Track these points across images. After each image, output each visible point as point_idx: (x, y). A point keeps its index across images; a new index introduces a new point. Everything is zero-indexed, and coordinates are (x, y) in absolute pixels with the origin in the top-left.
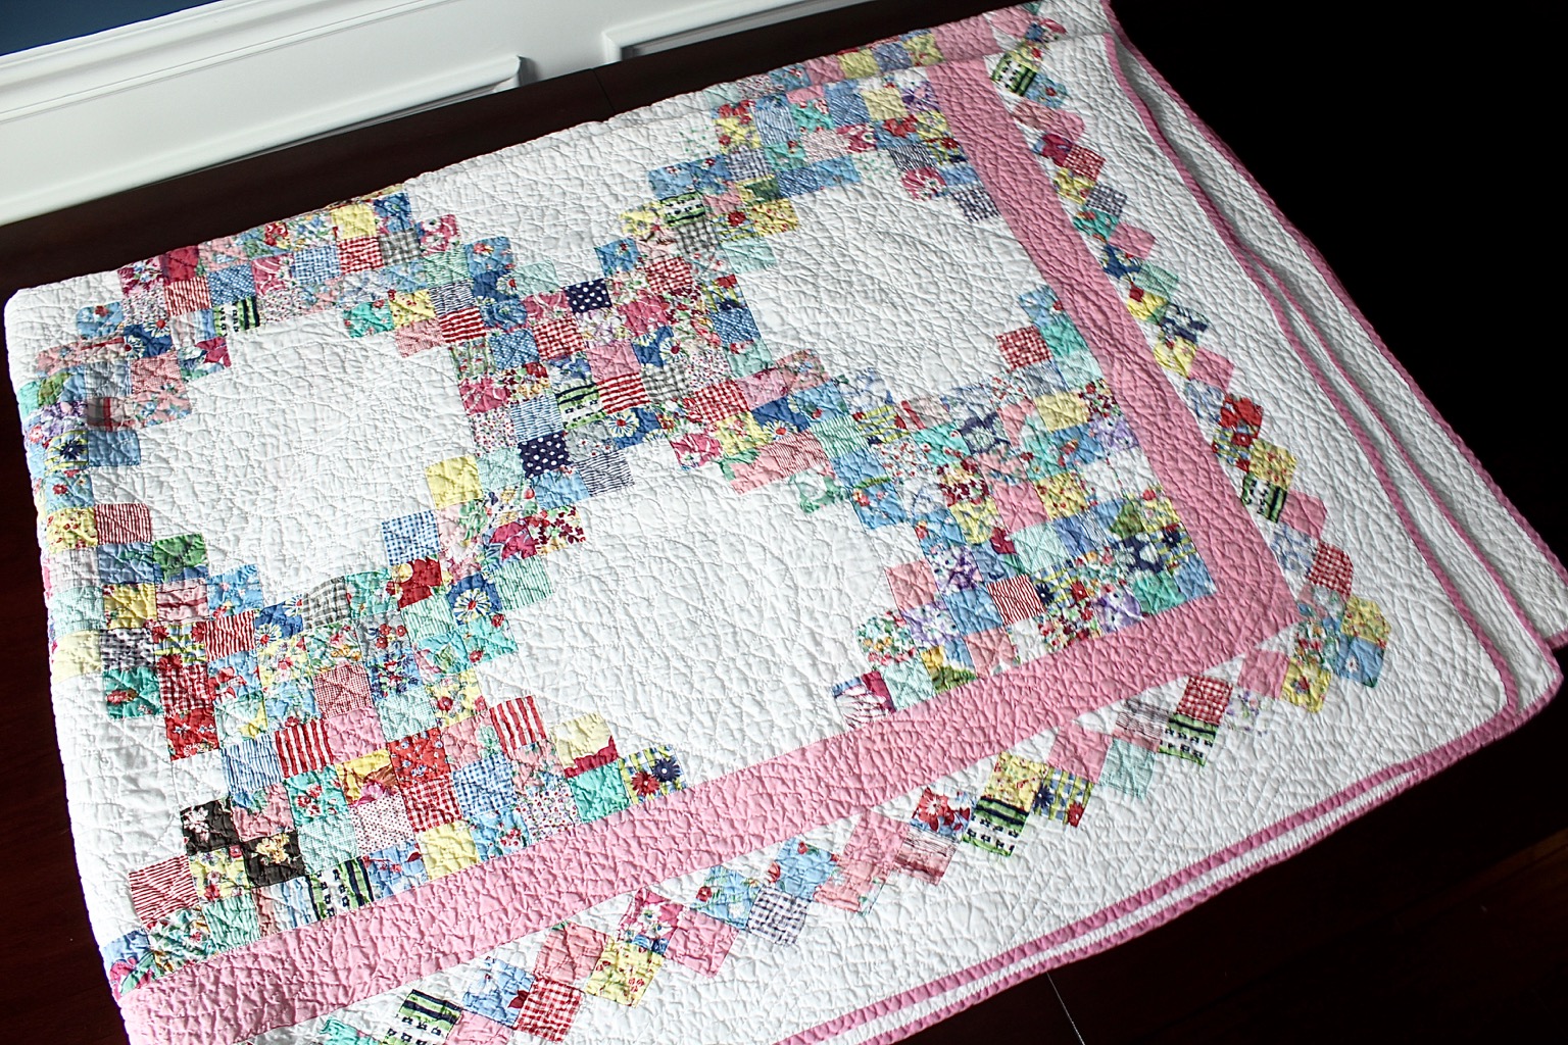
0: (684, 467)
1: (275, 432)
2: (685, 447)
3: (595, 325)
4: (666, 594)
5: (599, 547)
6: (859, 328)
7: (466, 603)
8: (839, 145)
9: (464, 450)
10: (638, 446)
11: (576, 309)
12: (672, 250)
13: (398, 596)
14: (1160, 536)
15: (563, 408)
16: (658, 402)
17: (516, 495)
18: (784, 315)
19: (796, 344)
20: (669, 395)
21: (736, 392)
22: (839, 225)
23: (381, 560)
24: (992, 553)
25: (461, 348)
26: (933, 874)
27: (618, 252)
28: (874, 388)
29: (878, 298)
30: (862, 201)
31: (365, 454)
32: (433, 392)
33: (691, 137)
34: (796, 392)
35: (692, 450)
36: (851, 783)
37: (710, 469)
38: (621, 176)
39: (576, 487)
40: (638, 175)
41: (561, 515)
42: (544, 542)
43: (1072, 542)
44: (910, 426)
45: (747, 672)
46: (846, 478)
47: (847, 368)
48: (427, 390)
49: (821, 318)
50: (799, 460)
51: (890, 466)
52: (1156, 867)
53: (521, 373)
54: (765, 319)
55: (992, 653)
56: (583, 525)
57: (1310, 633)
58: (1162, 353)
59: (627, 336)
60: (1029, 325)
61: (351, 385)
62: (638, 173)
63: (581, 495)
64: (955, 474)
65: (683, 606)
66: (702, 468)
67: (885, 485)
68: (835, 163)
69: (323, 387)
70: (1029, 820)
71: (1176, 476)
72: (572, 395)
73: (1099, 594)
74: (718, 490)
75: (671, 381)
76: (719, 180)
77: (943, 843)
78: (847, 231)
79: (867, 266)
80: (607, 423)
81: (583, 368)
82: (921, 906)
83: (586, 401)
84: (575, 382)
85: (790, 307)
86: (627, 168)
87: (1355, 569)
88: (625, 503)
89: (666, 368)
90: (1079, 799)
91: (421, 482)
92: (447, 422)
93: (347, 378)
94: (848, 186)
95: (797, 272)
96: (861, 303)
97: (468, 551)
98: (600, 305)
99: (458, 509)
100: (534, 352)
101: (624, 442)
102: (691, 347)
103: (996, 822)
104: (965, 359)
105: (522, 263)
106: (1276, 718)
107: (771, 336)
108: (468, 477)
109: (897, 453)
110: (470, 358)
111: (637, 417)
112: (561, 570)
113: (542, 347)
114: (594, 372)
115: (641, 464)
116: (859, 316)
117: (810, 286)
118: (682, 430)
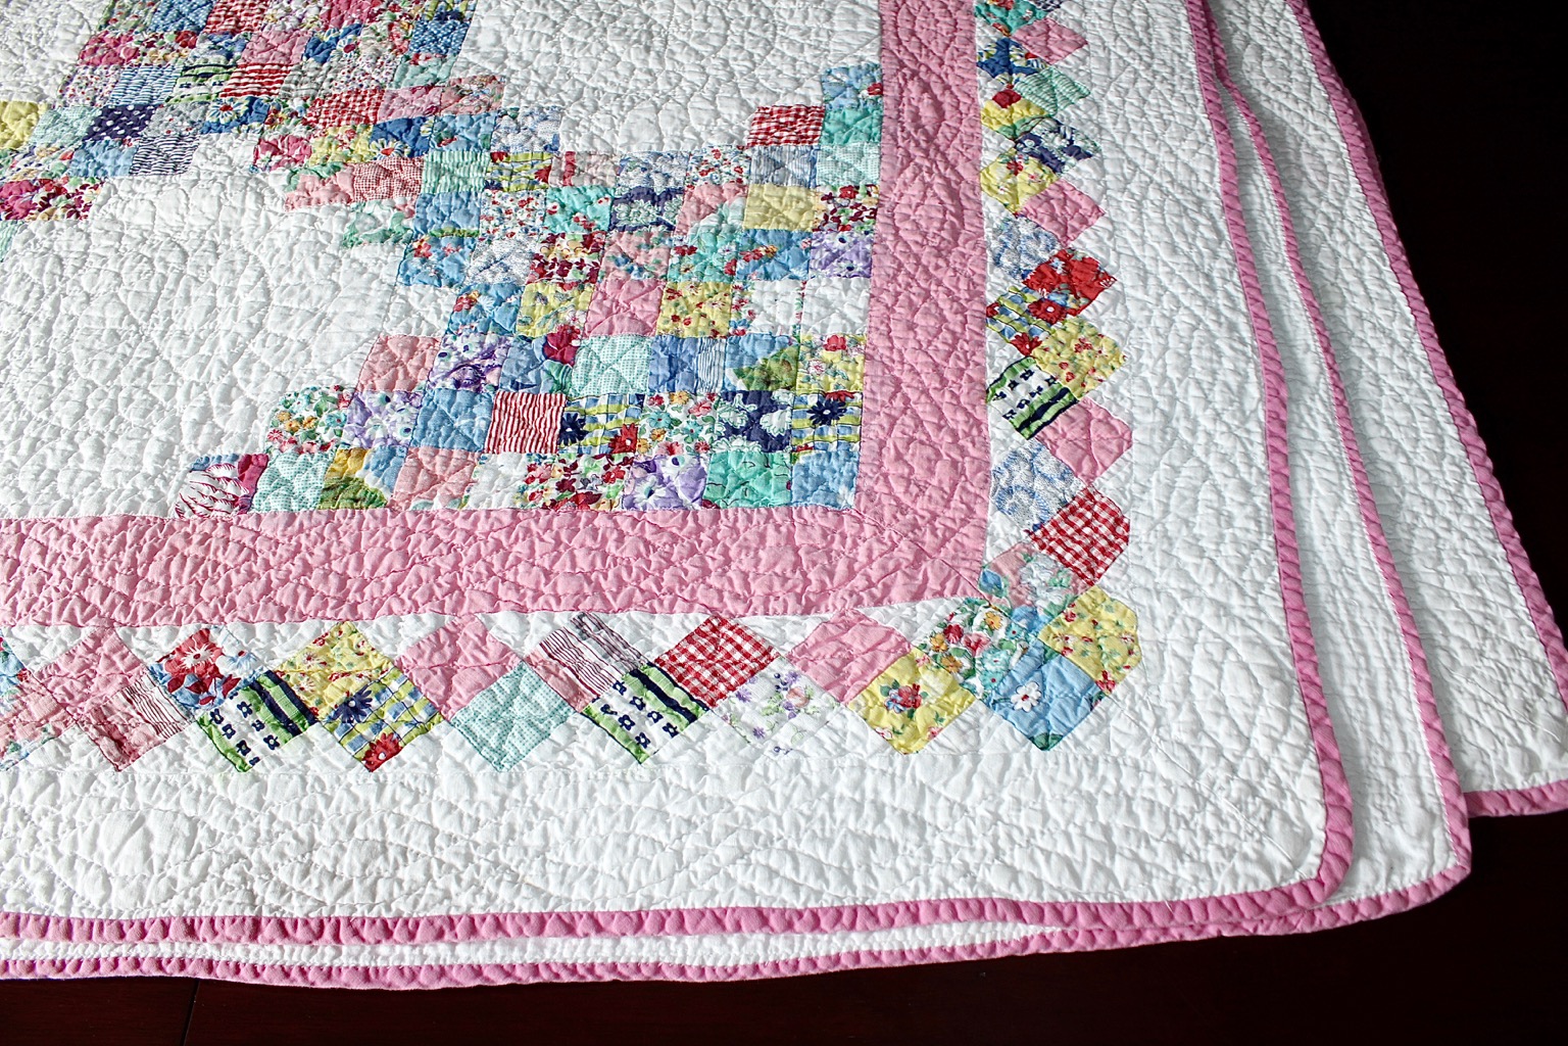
0: (254, 167)
2: (272, 147)
3: (288, 9)
4: (115, 295)
5: (92, 229)
6: (584, 66)
9: (42, 97)
14: (812, 401)
15: (181, 82)
16: (286, 97)
17: (54, 154)
18: (504, 35)
19: (491, 67)
20: (303, 93)
21: (375, 102)
24: (538, 354)
26: (124, 751)
28: (543, 128)
29: (635, 39)
34: (444, 115)
35: (276, 152)
36: (120, 584)
37: (278, 176)
39: (122, 161)
41: (84, 187)
42: (42, 209)
43: (664, 372)
44: (555, 180)
45: (120, 409)
46: (423, 220)
47: (530, 102)
49: (545, 47)
50: (383, 187)
51: (489, 219)
52: (454, 888)
53: (169, 38)
54: (479, 37)
55: (434, 480)
56: (96, 202)
57: (977, 621)
58: (998, 174)
59: (314, 27)
60: (818, 103)
63: (120, 171)
64: (569, 247)
65: (119, 313)
66: (271, 173)
67: (467, 240)
70: (312, 732)
71: (898, 330)
72: (201, 70)
73: (655, 451)
74: (267, 200)
75: (318, 80)
77: (171, 712)
80: (213, 105)
81: (237, 48)
82: (77, 793)
83: (209, 82)
84: (217, 59)
85: (518, 28)
87: (1130, 549)
89: (326, 65)
90: (403, 730)
96: (609, 40)
100: (201, 23)
101: (214, 128)
102: (366, 51)
103: (264, 714)
104: (693, 123)
106: (823, 734)
107: (470, 55)
108: (23, 122)
109: (513, 208)
110: (128, 13)
111: (250, 106)
112: (31, 241)
113: (212, 19)
114: (245, 54)
115: (209, 153)
116: (594, 52)
117: (559, 11)
118: (286, 130)
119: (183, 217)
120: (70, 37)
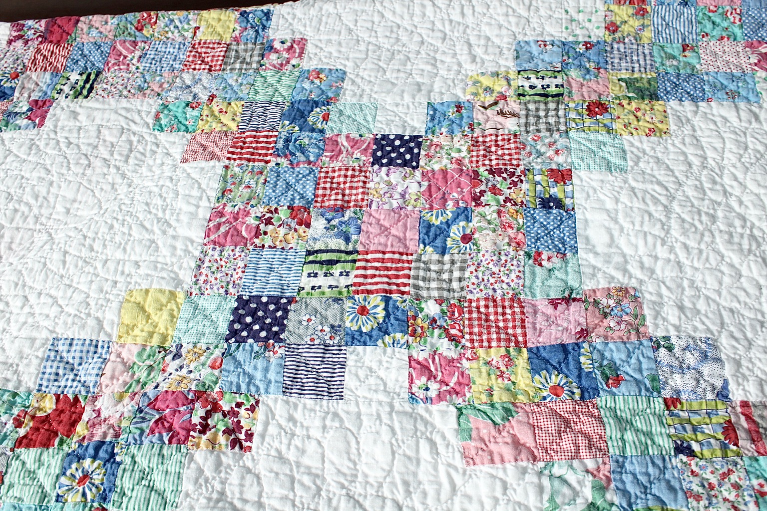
0: (413, 398)
1: (32, 201)
2: (424, 368)
3: (389, 184)
5: (261, 469)
6: (709, 279)
7: (79, 475)
8: (743, 60)
9: (179, 283)
10: (369, 349)
11: (377, 161)
12: (511, 124)
13: (22, 432)
15: (308, 269)
16: (418, 298)
17: (203, 358)
18: (616, 234)
19: (618, 275)
20: (435, 294)
21: (518, 317)
22: (719, 146)
23: (29, 381)
25: (237, 170)
27: (452, 113)
28: (707, 369)
29: (746, 246)
30: (755, 125)
31: (85, 253)
32: (186, 208)
33: (575, 16)
34: (598, 342)
35: (431, 376)
37: (444, 413)
38: (488, 39)
39: (272, 375)
40: (505, 42)
41: (239, 405)
42: (203, 432)
44: (745, 443)
46: (625, 493)
47: (677, 328)
48: (180, 204)
49: (663, 253)
50: (567, 443)
53: (283, 213)
54: (590, 233)
56: (257, 429)
59: (419, 206)
61: (123, 176)
62: (506, 40)
63: (272, 388)
66: (434, 408)
68: (732, 78)
69: (98, 171)
72: (324, 257)
74: (441, 449)
75: (445, 276)
76: (591, 66)
78: (727, 155)
79: (741, 203)
80: (348, 304)
81: (352, 230)
83: (337, 269)
84: (336, 243)
85: (627, 225)
86: (496, 32)
88: (318, 423)
89: (447, 258)
91: (115, 305)
92: (179, 245)
93: (124, 168)
94: (742, 105)
95: (649, 187)
96: (722, 248)
97: (120, 407)
98: (405, 164)
99: (136, 350)
100: (310, 195)
101: (357, 338)
102: (485, 241)
105: (347, 99)
107: (591, 257)
108: (165, 315)
109: (714, 480)
110: (241, 183)
111: (386, 309)
112: (201, 481)
113: (320, 192)
114: (362, 238)
115: (362, 374)
116: (714, 264)
117: (660, 208)
118: (432, 345)
119: (355, 464)
120: (192, 209)
